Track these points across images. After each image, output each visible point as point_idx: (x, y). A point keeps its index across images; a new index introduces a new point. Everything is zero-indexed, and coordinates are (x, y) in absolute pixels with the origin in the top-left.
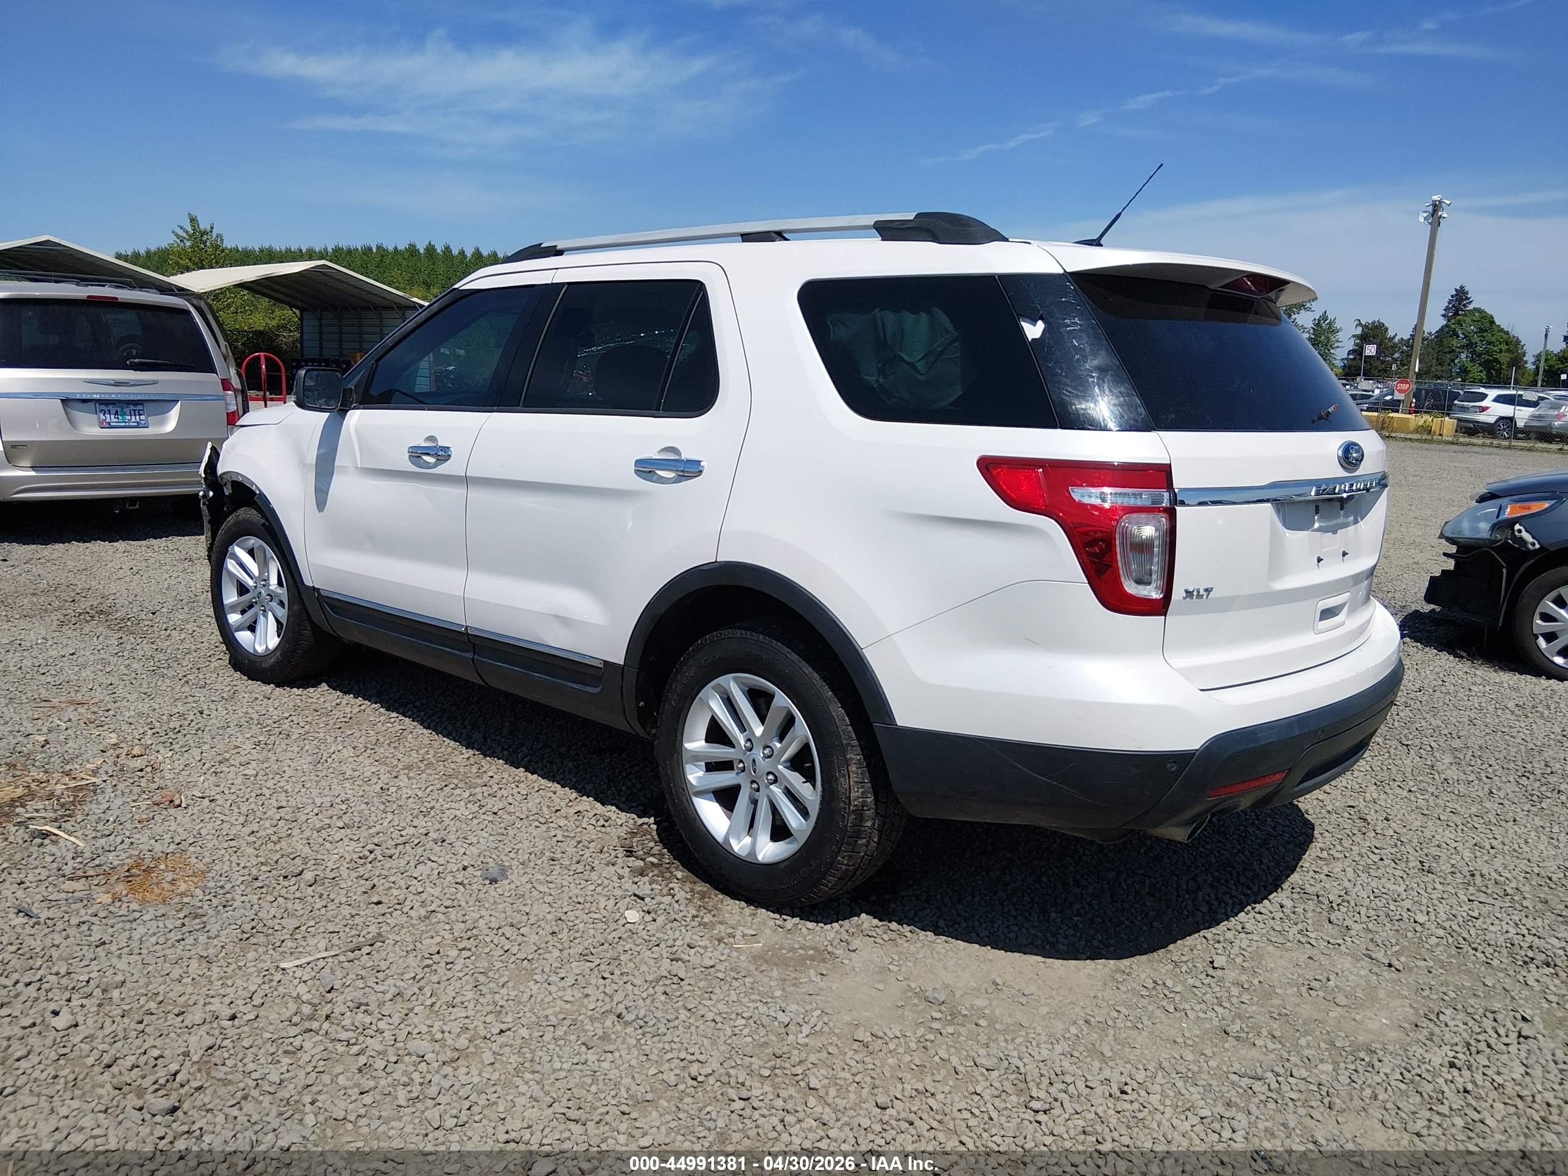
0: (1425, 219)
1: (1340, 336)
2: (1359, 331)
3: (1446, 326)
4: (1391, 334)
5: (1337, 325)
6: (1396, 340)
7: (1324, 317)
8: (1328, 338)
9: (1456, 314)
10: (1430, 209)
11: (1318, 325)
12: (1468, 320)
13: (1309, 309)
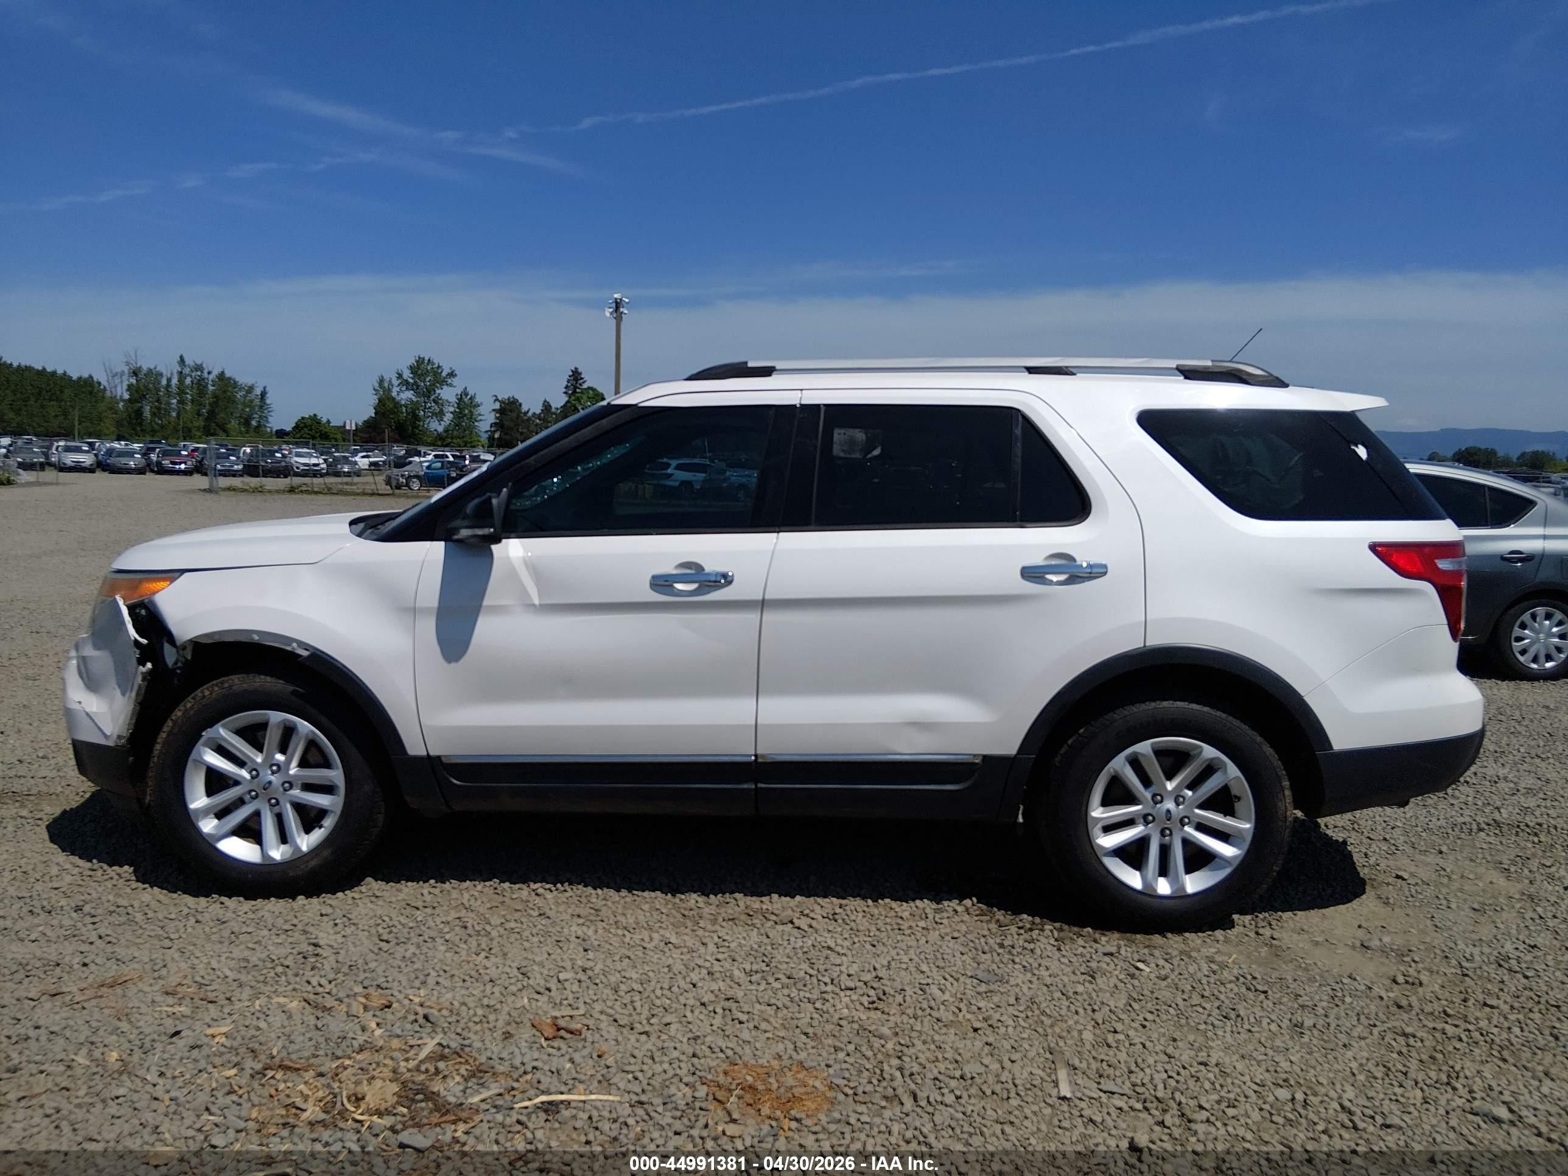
0: (611, 313)
1: (481, 410)
2: (497, 406)
3: (568, 402)
4: (524, 408)
5: (478, 400)
6: (530, 414)
7: (465, 393)
8: (471, 412)
9: (574, 392)
10: (614, 305)
11: (460, 399)
12: (585, 397)
13: (451, 385)
